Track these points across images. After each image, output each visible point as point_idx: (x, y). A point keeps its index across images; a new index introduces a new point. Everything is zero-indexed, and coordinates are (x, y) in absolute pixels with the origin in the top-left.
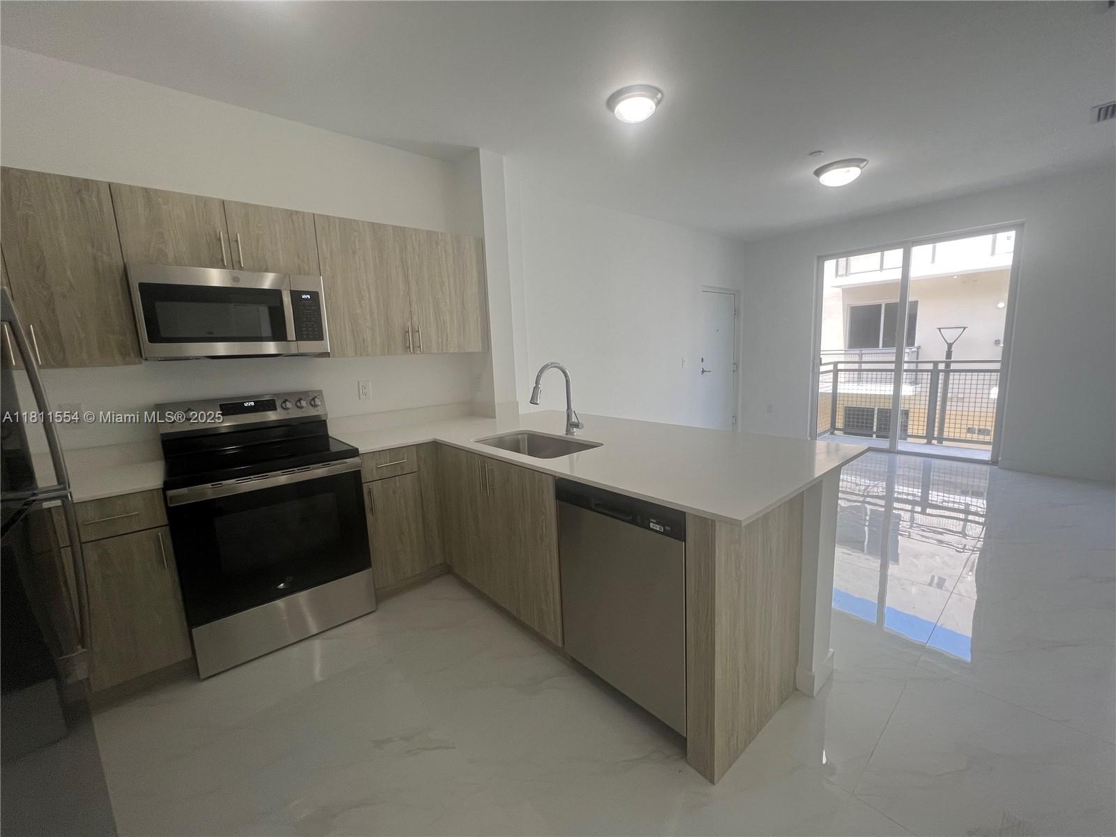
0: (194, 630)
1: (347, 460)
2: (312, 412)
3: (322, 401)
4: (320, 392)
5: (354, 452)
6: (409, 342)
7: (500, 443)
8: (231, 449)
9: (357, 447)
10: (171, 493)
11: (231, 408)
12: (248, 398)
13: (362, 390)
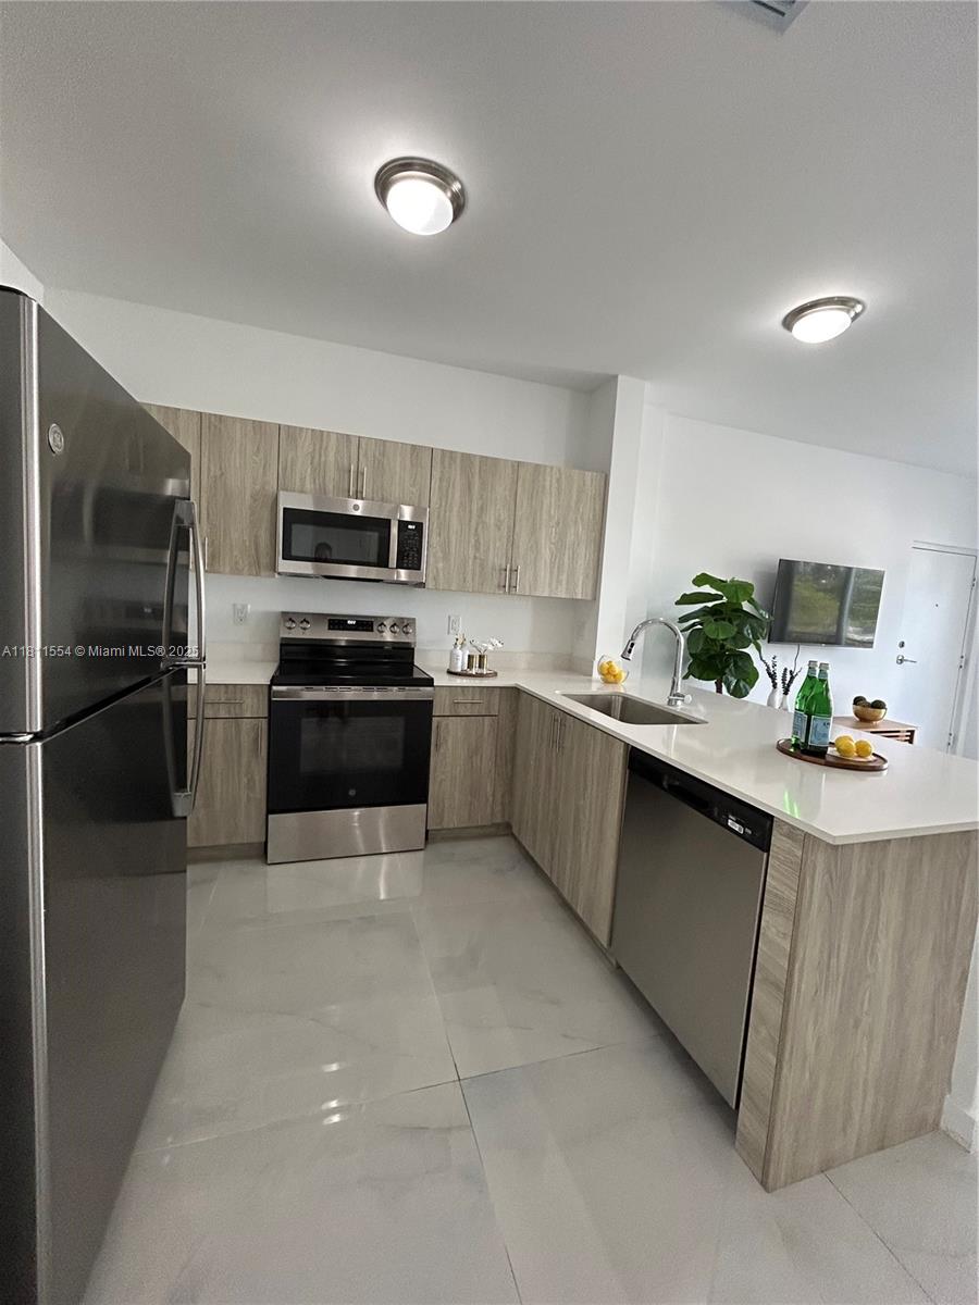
0: (270, 816)
1: (421, 688)
2: (403, 639)
3: (414, 630)
4: (414, 619)
5: (429, 682)
6: (506, 583)
7: (592, 702)
8: (342, 662)
9: (432, 676)
10: (274, 688)
11: (337, 623)
12: (352, 617)
13: (451, 624)
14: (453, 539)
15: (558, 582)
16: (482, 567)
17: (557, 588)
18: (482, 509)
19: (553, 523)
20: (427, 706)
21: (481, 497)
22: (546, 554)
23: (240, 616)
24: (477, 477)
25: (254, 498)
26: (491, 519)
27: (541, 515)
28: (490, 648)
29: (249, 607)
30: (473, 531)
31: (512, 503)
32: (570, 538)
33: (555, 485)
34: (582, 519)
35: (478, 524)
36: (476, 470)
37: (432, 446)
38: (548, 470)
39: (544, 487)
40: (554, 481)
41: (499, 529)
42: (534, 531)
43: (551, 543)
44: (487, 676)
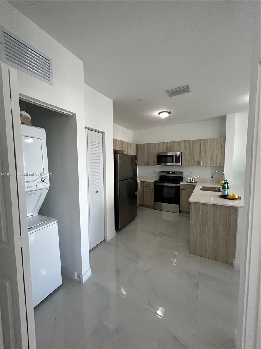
0: (155, 202)
1: (177, 184)
2: (180, 176)
3: (183, 174)
4: (182, 172)
6: (199, 164)
11: (168, 173)
12: (170, 172)
13: (191, 173)
14: (187, 156)
15: (212, 163)
16: (194, 162)
17: (212, 164)
18: (193, 150)
19: (210, 150)
20: (179, 187)
21: (193, 148)
22: (209, 157)
23: (155, 172)
24: (191, 144)
25: (154, 154)
26: (195, 152)
27: (207, 150)
28: (196, 177)
29: (156, 171)
30: (191, 155)
31: (200, 148)
32: (215, 153)
33: (210, 143)
34: (218, 148)
35: (192, 153)
36: (191, 143)
37: (182, 140)
38: (208, 140)
39: (207, 144)
40: (210, 141)
41: (197, 153)
42: (205, 153)
43: (210, 155)
44: (194, 183)
